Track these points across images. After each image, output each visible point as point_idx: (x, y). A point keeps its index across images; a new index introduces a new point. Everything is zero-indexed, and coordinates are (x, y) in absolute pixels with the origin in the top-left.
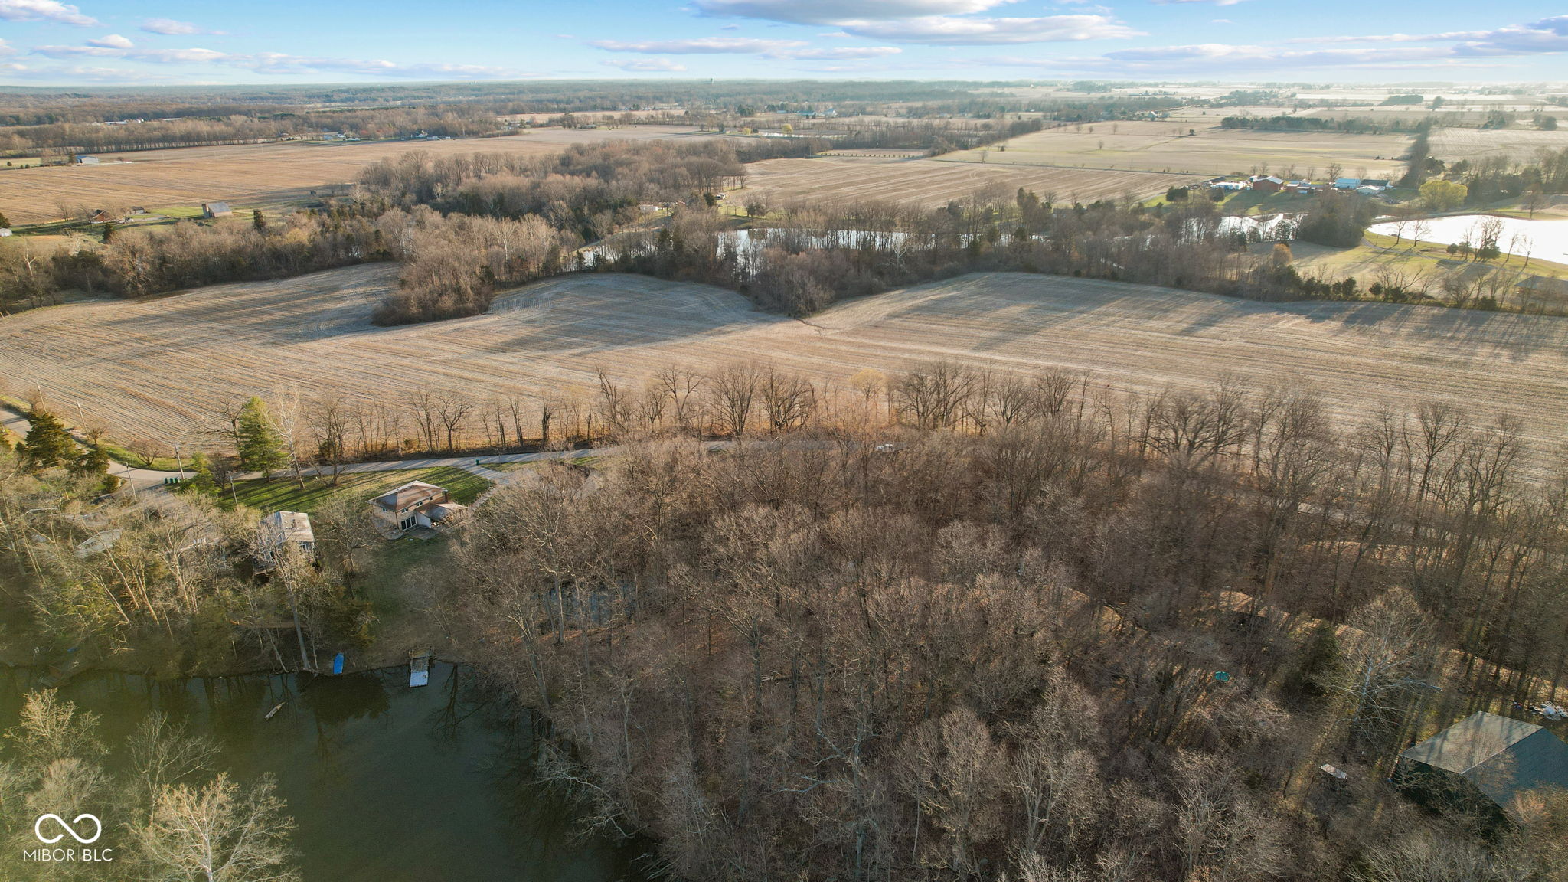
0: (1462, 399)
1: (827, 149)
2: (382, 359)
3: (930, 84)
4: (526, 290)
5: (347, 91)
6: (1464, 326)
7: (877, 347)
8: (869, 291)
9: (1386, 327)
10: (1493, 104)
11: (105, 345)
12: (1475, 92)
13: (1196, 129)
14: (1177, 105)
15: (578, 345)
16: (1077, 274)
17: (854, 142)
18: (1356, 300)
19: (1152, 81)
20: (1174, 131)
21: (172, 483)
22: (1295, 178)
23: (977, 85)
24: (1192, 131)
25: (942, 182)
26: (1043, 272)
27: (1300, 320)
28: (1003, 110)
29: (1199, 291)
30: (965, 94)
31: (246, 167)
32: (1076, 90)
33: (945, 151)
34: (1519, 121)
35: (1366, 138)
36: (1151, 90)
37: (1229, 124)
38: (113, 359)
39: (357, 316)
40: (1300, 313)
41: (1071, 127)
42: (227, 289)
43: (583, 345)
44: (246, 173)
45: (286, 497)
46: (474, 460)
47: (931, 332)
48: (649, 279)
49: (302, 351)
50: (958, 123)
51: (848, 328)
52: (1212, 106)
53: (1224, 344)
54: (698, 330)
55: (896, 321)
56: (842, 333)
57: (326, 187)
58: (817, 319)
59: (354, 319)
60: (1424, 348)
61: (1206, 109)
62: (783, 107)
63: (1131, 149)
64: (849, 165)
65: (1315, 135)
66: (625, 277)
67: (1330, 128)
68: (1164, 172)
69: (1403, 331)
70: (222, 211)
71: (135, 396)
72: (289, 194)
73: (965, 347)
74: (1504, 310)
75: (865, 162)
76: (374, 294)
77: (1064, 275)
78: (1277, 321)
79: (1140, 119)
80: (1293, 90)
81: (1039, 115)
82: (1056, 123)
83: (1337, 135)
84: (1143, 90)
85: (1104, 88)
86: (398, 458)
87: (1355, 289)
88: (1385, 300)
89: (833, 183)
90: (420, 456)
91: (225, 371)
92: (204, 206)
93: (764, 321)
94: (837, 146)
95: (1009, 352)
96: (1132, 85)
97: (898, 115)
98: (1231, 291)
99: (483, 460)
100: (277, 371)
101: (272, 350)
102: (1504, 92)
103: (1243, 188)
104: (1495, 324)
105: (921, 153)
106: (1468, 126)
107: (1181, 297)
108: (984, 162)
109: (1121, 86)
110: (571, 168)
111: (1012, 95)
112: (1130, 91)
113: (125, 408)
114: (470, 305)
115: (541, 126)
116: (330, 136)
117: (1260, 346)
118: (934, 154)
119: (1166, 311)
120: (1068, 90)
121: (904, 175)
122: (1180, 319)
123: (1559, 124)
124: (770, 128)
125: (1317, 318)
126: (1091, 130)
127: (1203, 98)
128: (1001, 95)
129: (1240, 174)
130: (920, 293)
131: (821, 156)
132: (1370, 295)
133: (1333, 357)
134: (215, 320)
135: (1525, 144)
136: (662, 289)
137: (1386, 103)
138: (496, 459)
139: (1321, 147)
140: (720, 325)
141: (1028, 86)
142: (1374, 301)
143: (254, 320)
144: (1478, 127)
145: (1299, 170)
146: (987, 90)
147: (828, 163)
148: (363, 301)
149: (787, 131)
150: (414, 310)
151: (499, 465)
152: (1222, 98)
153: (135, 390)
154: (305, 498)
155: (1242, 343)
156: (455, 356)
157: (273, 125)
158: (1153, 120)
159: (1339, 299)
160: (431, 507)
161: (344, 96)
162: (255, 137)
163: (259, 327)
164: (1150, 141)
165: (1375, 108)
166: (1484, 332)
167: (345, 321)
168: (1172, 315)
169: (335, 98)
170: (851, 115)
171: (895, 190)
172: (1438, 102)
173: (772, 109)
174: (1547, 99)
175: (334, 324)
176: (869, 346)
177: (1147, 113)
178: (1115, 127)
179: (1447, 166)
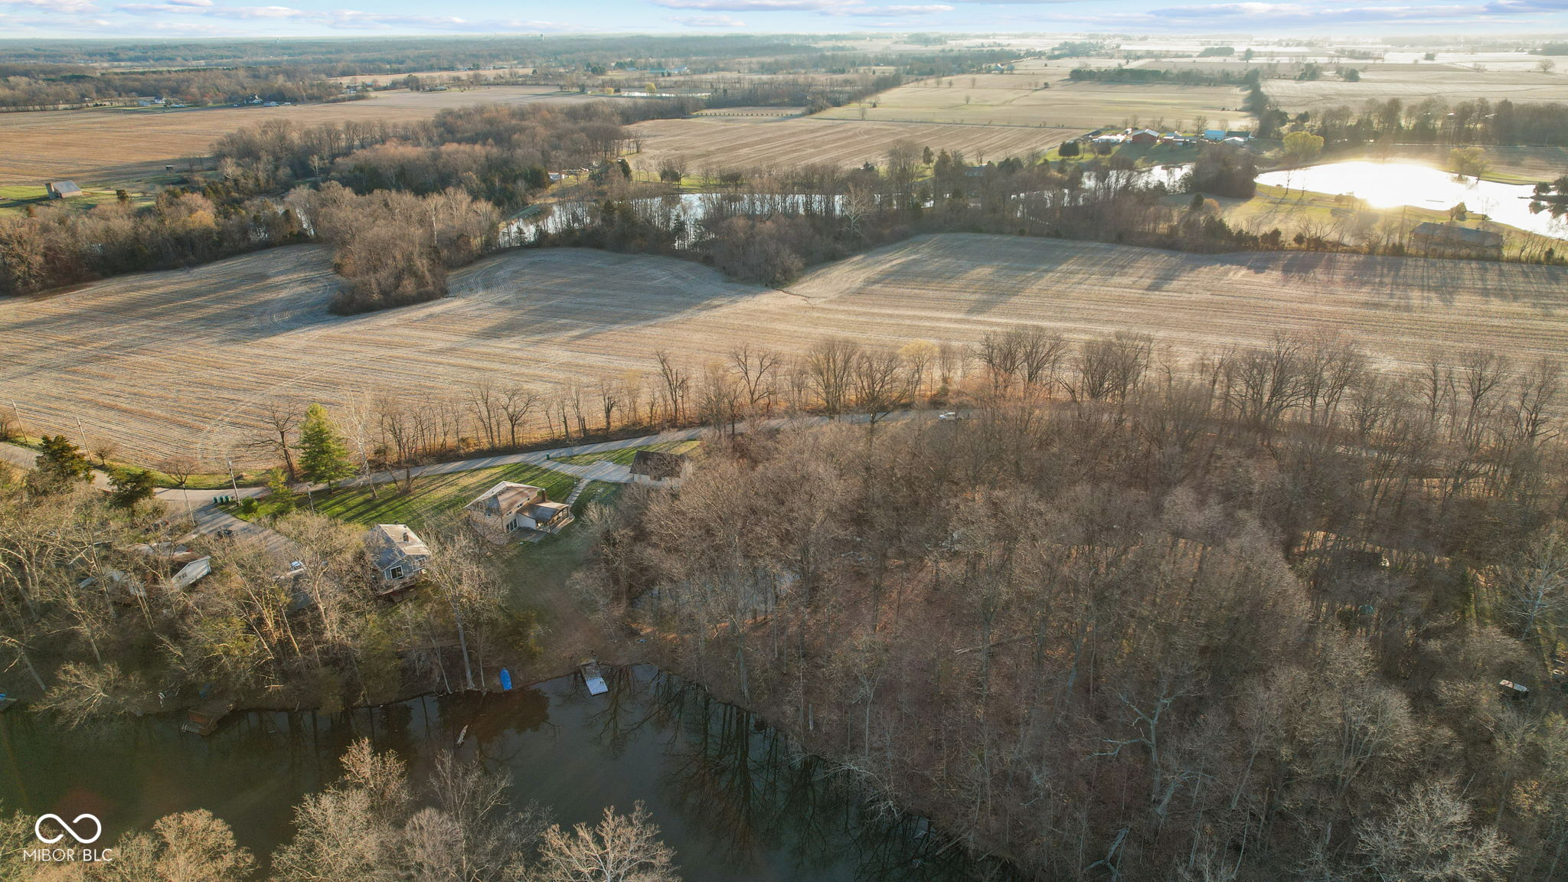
0: (1422, 341)
1: (701, 109)
2: (371, 352)
3: (769, 38)
4: (478, 268)
5: (133, 48)
6: (1385, 271)
7: (873, 314)
8: (833, 258)
9: (1319, 274)
10: (1297, 55)
11: (32, 351)
12: (1274, 44)
13: (1048, 80)
14: (1017, 57)
15: (572, 327)
16: (1022, 233)
17: (722, 101)
18: (1282, 249)
19: (984, 33)
20: (1030, 84)
21: (222, 503)
22: (1164, 130)
23: (815, 38)
24: (1046, 84)
25: (835, 141)
26: (988, 232)
27: (1244, 271)
28: (853, 64)
29: (1139, 245)
30: (807, 49)
31: (65, 138)
32: (912, 42)
33: (821, 109)
34: (1325, 73)
35: (1203, 89)
36: (986, 41)
37: (1077, 76)
38: (57, 368)
39: (307, 305)
40: (1241, 264)
41: (932, 81)
42: (133, 280)
43: (577, 326)
44: (68, 145)
45: (361, 509)
46: (543, 454)
47: (917, 297)
48: (600, 252)
49: (271, 346)
50: (821, 78)
51: (832, 296)
52: (1051, 58)
53: (1194, 297)
54: (688, 305)
55: (876, 287)
56: (831, 302)
57: (182, 161)
58: (796, 288)
59: (306, 310)
60: (1363, 294)
61: (1044, 61)
62: (632, 64)
63: (995, 103)
64: (731, 125)
65: (1157, 87)
66: (573, 251)
67: (1170, 80)
68: (1040, 127)
69: (1338, 278)
70: (70, 190)
71: (111, 408)
72: (136, 169)
73: (959, 311)
74: (1411, 256)
75: (745, 121)
76: (311, 280)
77: (1011, 233)
78: (1226, 273)
79: (989, 71)
80: (1117, 41)
81: (891, 69)
82: (913, 78)
83: (1176, 87)
84: (979, 41)
85: (939, 40)
86: (459, 458)
87: (1281, 239)
88: (1308, 249)
89: (727, 145)
90: (481, 454)
91: (198, 374)
92: (48, 185)
93: (747, 293)
94: (711, 104)
95: (1002, 314)
96: (964, 37)
97: (751, 71)
98: (1169, 244)
99: (553, 453)
100: (258, 370)
101: (235, 348)
102: (1299, 44)
103: (1124, 142)
104: (1411, 269)
105: (798, 111)
106: (1285, 77)
107: (1126, 252)
108: (863, 119)
109: (955, 38)
110: (459, 136)
111: (854, 49)
112: (966, 43)
113: (108, 422)
114: (430, 288)
115: (385, 88)
116: (145, 102)
117: (1227, 298)
118: (811, 112)
119: (1123, 267)
120: (905, 43)
121: (793, 134)
122: (1141, 274)
123: (1361, 75)
124: (631, 88)
125: (1259, 269)
126: (951, 84)
127: (1038, 50)
128: (842, 49)
129: (1113, 128)
130: (881, 258)
131: (697, 116)
132: (1294, 245)
133: (1295, 305)
134: (147, 317)
135: (1340, 95)
136: (620, 263)
137: (1201, 55)
138: (563, 452)
139: (1167, 98)
140: (708, 299)
141: (864, 39)
142: (1298, 250)
143: (193, 315)
144: (1295, 79)
145: (1169, 123)
146: (830, 44)
147: (708, 121)
148: (301, 289)
149: (651, 91)
150: (376, 297)
151: (571, 457)
152: (1053, 49)
153: (107, 401)
154: (383, 509)
155: (1208, 295)
156: (448, 345)
157: (72, 90)
158: (1002, 72)
159: (1267, 249)
160: (531, 508)
161: (132, 54)
162: (56, 102)
163: (202, 322)
164: (1010, 95)
165: (1198, 60)
166: (1405, 276)
167: (297, 312)
168: (1131, 271)
169: (122, 56)
170: (705, 72)
171: (795, 151)
172: (1249, 54)
173: (621, 66)
174: (1337, 51)
175: (287, 316)
176: (865, 314)
177: (993, 66)
178: (974, 81)
179: (1291, 117)
